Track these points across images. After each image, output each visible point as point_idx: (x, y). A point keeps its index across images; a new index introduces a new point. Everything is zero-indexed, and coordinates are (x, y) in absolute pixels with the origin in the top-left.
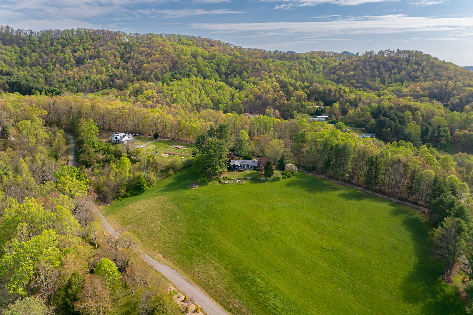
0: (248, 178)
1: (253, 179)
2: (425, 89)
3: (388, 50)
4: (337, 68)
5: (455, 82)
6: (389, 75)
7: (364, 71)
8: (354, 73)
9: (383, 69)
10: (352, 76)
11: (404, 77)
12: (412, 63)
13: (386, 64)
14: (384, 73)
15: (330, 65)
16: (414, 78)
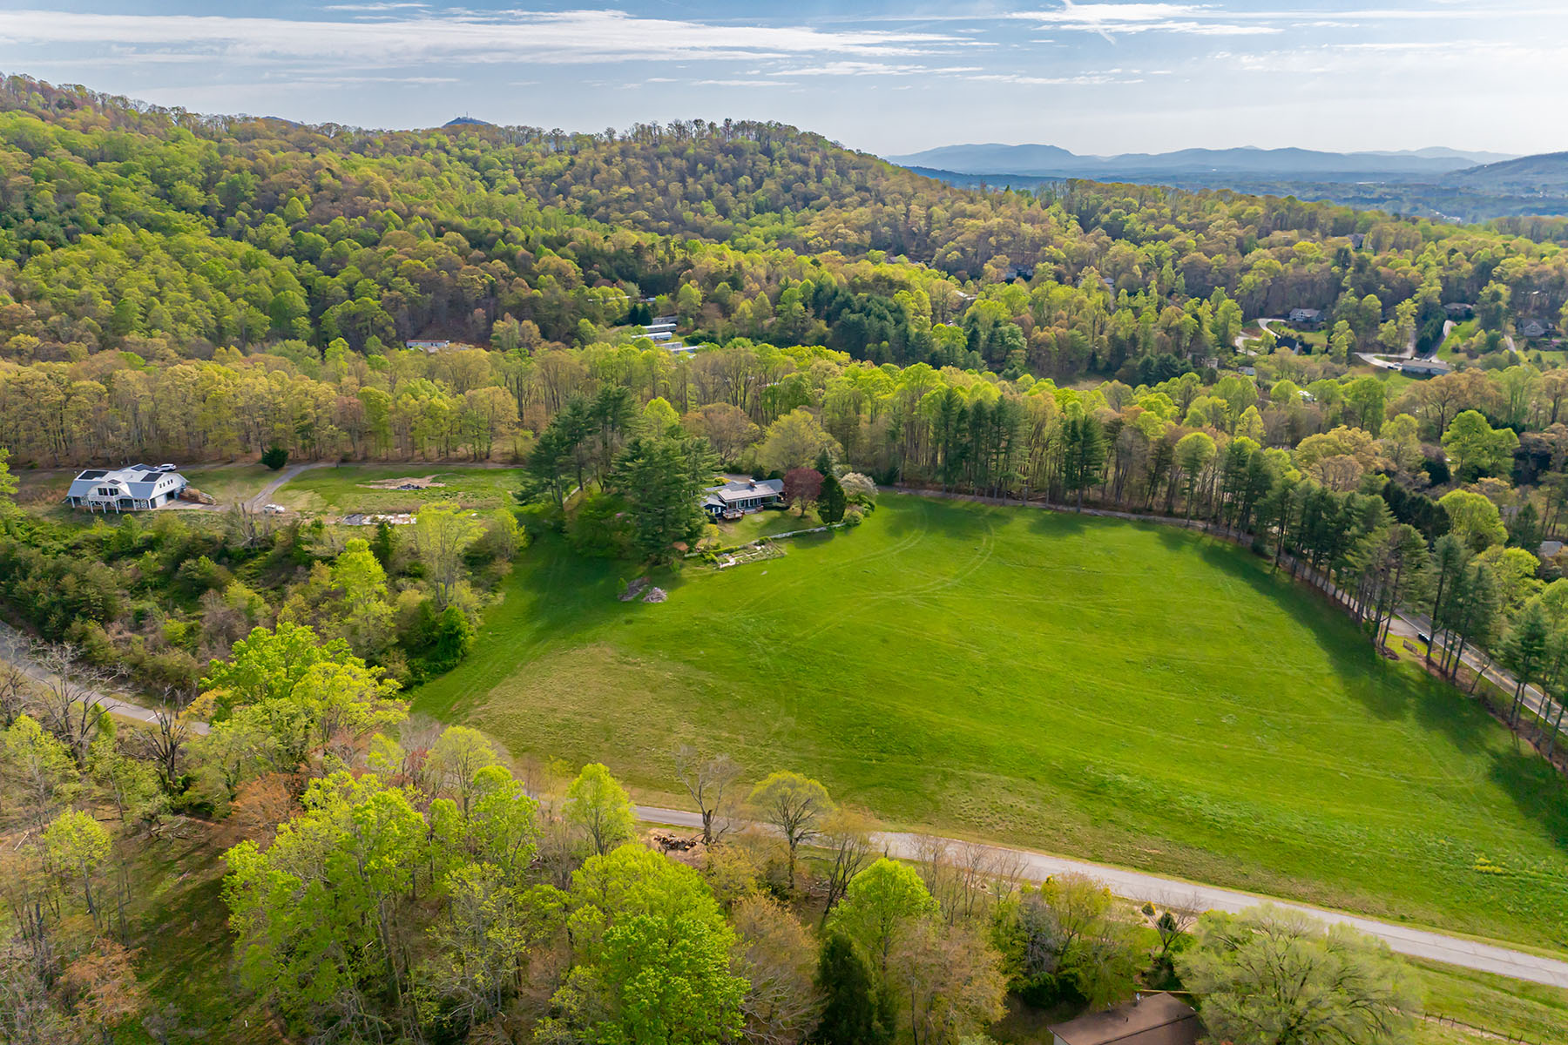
0: (779, 536)
1: (794, 536)
2: (860, 230)
3: (696, 122)
4: (567, 177)
5: (929, 208)
6: (735, 194)
7: (661, 183)
8: (632, 191)
9: (710, 177)
10: (629, 199)
11: (778, 198)
12: (781, 159)
13: (714, 162)
14: (715, 186)
15: (539, 168)
16: (807, 200)
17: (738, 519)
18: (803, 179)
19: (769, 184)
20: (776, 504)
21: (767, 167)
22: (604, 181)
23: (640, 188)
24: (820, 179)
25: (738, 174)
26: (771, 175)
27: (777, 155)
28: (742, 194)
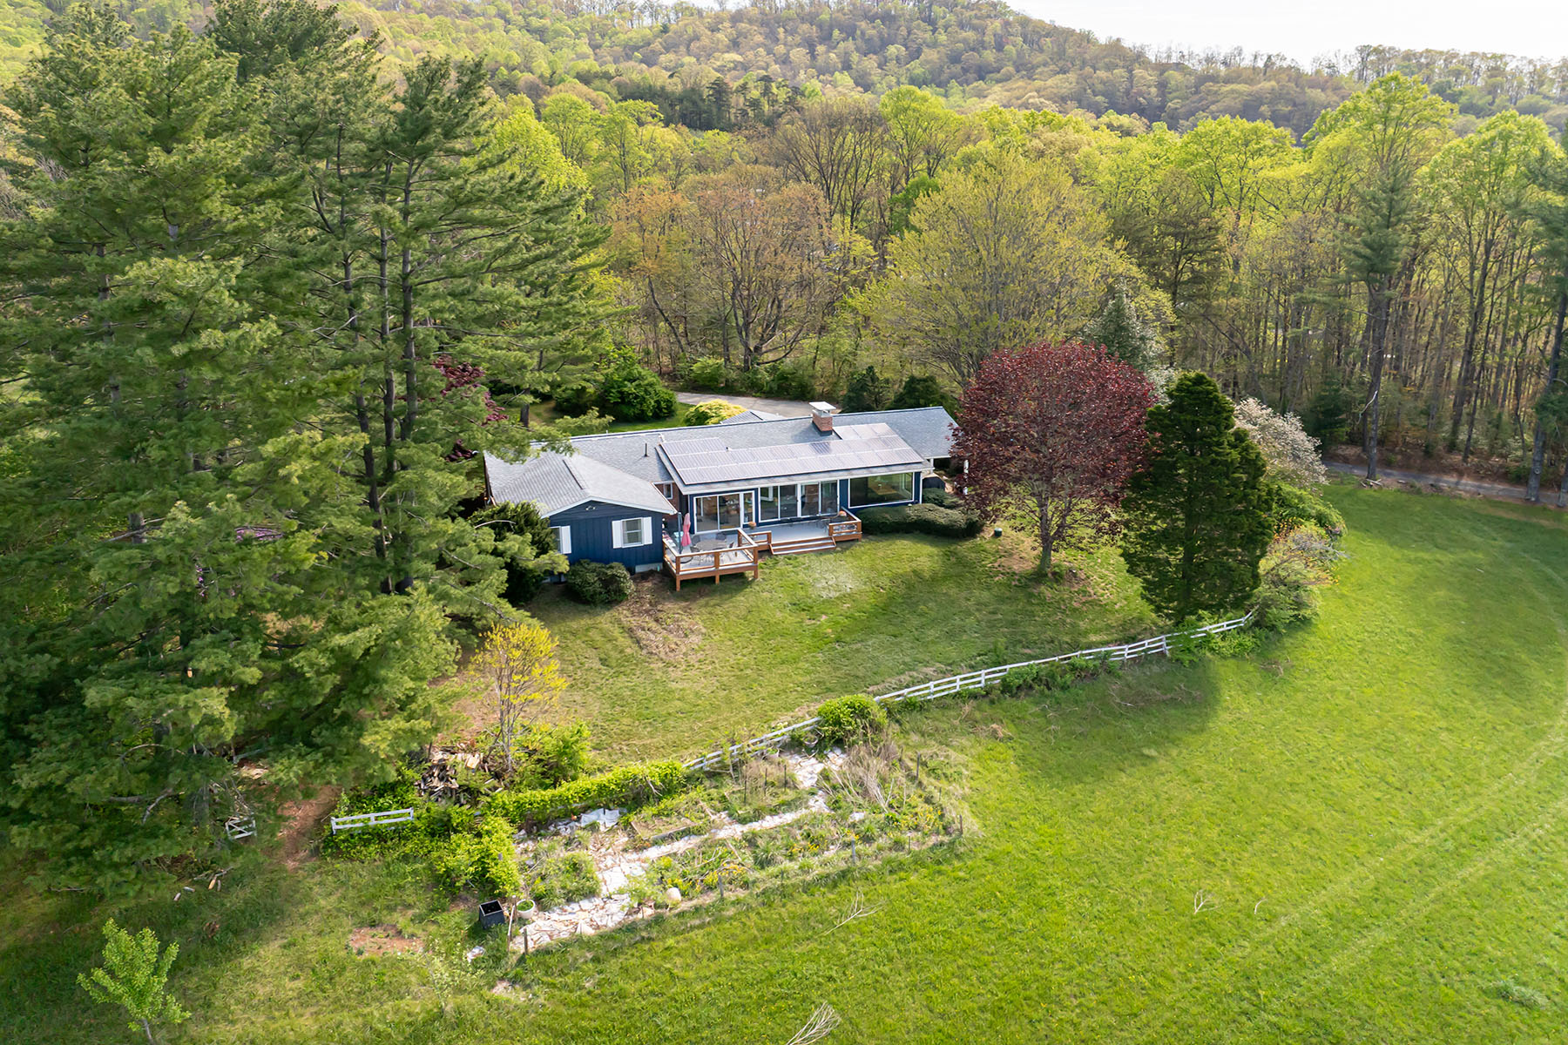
7: (780, 49)
8: (739, 58)
9: (850, 44)
10: (735, 69)
11: (941, 71)
12: (946, 28)
13: (855, 28)
14: (855, 57)
15: (622, 37)
16: (982, 73)
17: (736, 580)
18: (979, 46)
19: (930, 55)
20: (918, 510)
21: (928, 35)
22: (704, 48)
23: (750, 55)
24: (999, 47)
25: (885, 43)
26: (934, 45)
27: (941, 23)
28: (892, 65)
